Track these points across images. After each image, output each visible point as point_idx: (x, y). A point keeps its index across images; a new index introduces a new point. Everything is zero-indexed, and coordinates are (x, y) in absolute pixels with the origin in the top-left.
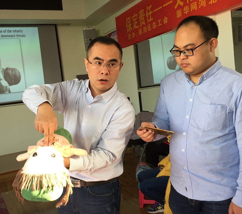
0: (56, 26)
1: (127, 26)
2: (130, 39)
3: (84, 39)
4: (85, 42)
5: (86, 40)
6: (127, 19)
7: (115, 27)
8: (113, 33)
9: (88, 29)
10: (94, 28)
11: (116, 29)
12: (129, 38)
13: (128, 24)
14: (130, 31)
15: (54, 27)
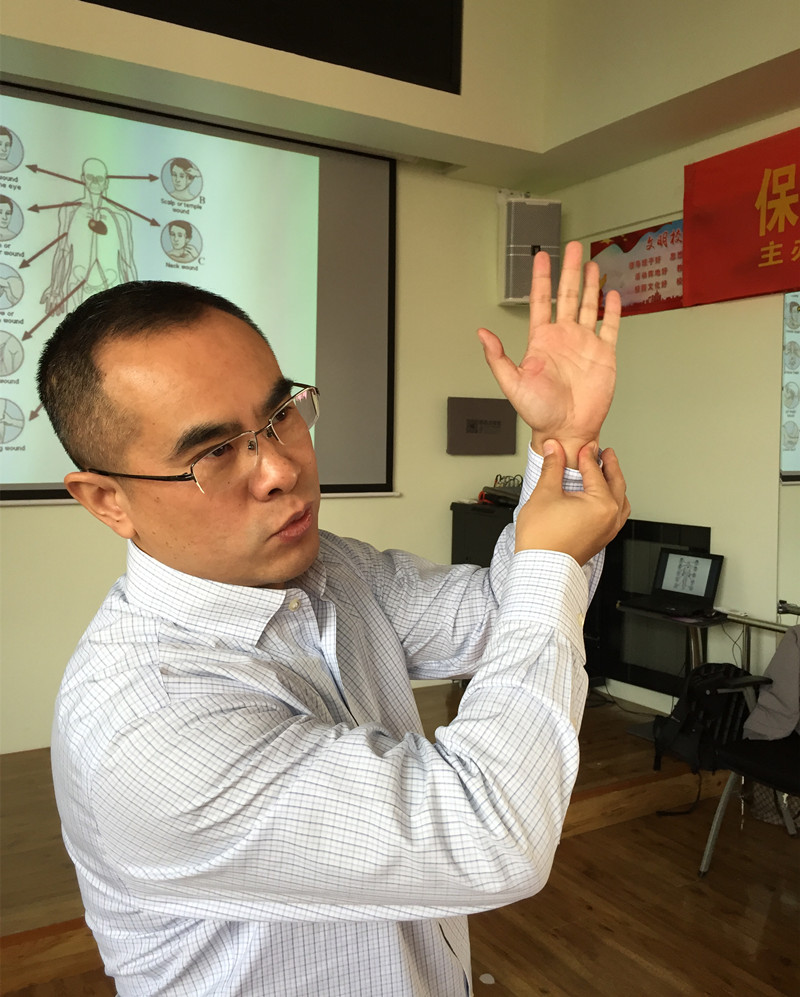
0: (393, 164)
1: (761, 202)
2: (771, 262)
3: (509, 243)
4: (508, 258)
5: (515, 250)
6: (768, 172)
7: (678, 204)
8: (649, 234)
9: (533, 201)
10: (557, 201)
11: (680, 216)
12: (767, 260)
13: (772, 196)
14: (781, 229)
15: (384, 170)
